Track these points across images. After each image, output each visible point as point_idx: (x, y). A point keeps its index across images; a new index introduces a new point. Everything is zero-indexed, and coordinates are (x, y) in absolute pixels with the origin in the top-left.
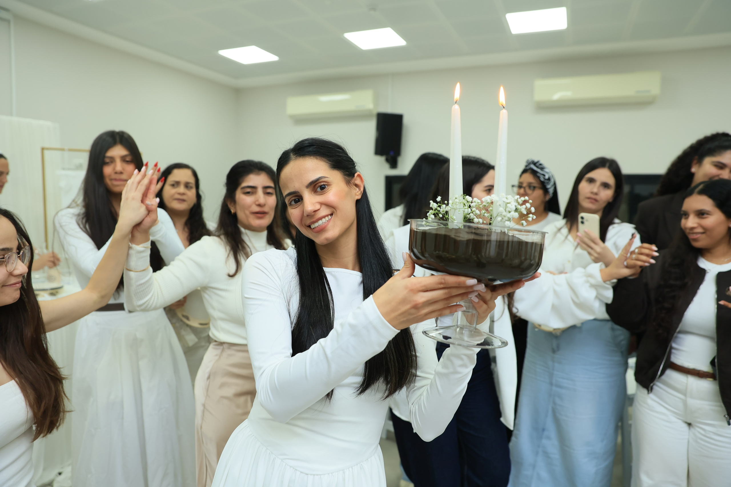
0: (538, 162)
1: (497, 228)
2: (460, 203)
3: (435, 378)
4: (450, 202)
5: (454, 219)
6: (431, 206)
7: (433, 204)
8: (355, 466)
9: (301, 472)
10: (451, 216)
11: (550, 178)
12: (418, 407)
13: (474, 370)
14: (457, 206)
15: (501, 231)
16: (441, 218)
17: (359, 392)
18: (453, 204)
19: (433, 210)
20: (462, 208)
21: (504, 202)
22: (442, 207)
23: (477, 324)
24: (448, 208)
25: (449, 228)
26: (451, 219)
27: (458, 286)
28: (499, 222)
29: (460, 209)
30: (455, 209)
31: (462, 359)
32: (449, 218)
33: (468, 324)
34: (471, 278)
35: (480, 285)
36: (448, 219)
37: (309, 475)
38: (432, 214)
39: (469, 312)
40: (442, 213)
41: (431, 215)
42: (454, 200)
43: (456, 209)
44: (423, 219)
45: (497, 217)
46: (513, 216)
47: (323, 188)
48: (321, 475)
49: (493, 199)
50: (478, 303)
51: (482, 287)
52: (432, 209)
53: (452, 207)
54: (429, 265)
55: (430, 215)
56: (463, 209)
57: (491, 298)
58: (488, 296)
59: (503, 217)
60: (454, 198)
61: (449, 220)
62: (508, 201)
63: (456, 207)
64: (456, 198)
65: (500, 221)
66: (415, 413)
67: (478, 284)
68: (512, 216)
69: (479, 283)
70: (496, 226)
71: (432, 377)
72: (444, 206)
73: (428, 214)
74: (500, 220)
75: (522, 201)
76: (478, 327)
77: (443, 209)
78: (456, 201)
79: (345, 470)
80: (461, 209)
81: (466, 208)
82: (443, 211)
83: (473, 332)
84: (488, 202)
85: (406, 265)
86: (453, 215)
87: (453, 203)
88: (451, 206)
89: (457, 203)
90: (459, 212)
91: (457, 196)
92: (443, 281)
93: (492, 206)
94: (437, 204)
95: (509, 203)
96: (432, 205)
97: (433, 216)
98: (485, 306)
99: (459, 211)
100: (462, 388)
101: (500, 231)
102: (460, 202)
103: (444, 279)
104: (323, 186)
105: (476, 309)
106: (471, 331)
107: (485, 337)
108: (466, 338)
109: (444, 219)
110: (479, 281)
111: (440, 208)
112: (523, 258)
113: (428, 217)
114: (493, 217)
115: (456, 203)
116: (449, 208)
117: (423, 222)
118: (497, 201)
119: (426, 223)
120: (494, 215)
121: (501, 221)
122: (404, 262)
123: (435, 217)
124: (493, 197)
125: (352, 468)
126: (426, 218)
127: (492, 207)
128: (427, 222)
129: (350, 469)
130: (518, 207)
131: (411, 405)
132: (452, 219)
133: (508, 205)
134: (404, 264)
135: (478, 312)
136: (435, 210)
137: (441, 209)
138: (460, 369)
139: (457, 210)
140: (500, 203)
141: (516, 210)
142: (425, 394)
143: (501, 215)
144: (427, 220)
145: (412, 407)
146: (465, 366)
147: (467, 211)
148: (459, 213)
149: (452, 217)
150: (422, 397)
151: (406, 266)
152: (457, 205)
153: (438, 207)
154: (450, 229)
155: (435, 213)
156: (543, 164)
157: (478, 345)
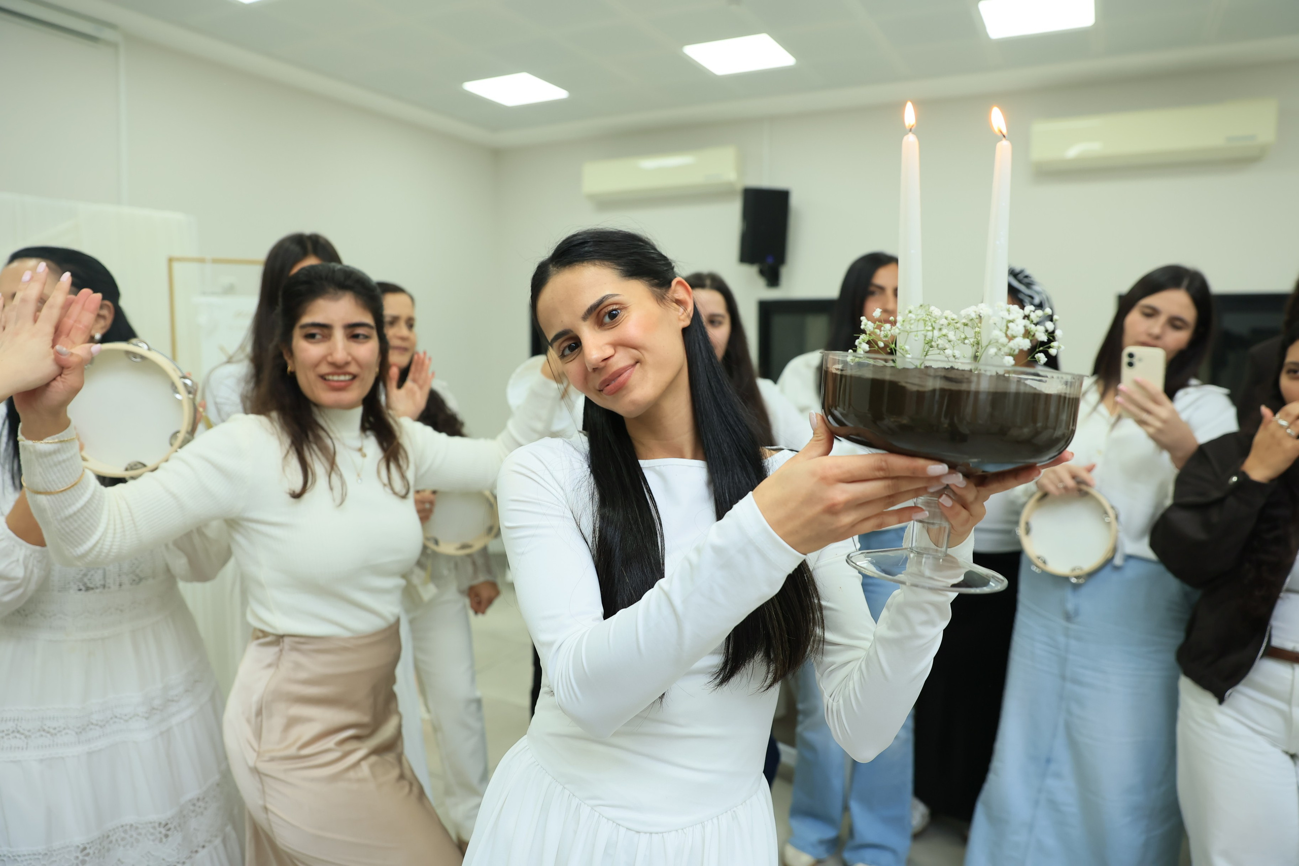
0: (1021, 272)
1: (988, 368)
2: (918, 321)
3: (876, 648)
4: (899, 318)
5: (906, 351)
6: (862, 327)
7: (865, 323)
8: (723, 814)
9: (627, 828)
10: (901, 345)
11: (1043, 302)
12: (844, 701)
13: (946, 631)
14: (912, 327)
15: (997, 373)
16: (882, 349)
17: (718, 680)
18: (905, 323)
19: (866, 334)
20: (921, 331)
21: (1003, 318)
22: (884, 328)
23: (949, 546)
24: (895, 331)
25: (898, 367)
26: (901, 351)
27: (912, 477)
28: (992, 358)
29: (917, 331)
30: (908, 333)
31: (926, 611)
32: (897, 348)
33: (933, 546)
34: (937, 462)
35: (954, 475)
36: (895, 351)
37: (641, 833)
38: (864, 341)
39: (933, 524)
40: (884, 339)
41: (862, 344)
42: (907, 315)
43: (910, 332)
44: (848, 351)
45: (989, 346)
46: (1019, 346)
47: (613, 315)
48: (663, 833)
49: (981, 311)
50: (952, 508)
51: (958, 480)
52: (864, 332)
53: (902, 329)
54: (858, 435)
55: (860, 343)
56: (923, 332)
57: (976, 498)
58: (970, 494)
59: (1000, 347)
60: (907, 312)
61: (897, 352)
62: (1011, 318)
63: (910, 328)
64: (910, 312)
65: (995, 356)
66: (838, 712)
67: (949, 473)
68: (1017, 346)
69: (953, 471)
70: (987, 365)
71: (867, 644)
72: (888, 326)
73: (857, 342)
74: (994, 354)
75: (1037, 317)
76: (950, 551)
77: (885, 332)
78: (911, 317)
79: (706, 823)
80: (919, 333)
81: (929, 331)
82: (886, 336)
83: (941, 560)
84: (971, 318)
85: (815, 435)
86: (905, 344)
87: (903, 321)
88: (900, 327)
89: (913, 321)
90: (916, 338)
91: (911, 308)
92: (884, 464)
93: (979, 325)
94: (873, 324)
95: (1012, 321)
96: (865, 325)
97: (866, 347)
98: (964, 513)
99: (915, 336)
100: (925, 665)
101: (994, 374)
102: (917, 319)
103: (886, 461)
104: (614, 312)
105: (947, 520)
106: (938, 559)
107: (964, 571)
108: (928, 573)
109: (887, 351)
110: (953, 467)
111: (881, 331)
112: (1039, 425)
113: (858, 347)
114: (981, 346)
115: (910, 320)
116: (897, 331)
117: (847, 356)
118: (989, 317)
119: (854, 358)
120: (984, 343)
121: (996, 354)
122: (813, 432)
123: (869, 347)
124: (982, 309)
125: (718, 819)
126: (854, 349)
127: (978, 327)
128: (856, 357)
129: (715, 820)
130: (1030, 328)
131: (829, 698)
132: (903, 350)
133: (1010, 325)
134: (814, 434)
135: (951, 524)
136: (870, 335)
137: (882, 333)
138: (921, 630)
139: (912, 335)
140: (995, 319)
141: (1027, 334)
142: (856, 676)
143: (997, 342)
144: (855, 354)
145: (831, 700)
146: (931, 623)
147: (931, 336)
148: (916, 340)
149: (903, 348)
150: (851, 684)
151: (817, 437)
152: (911, 324)
153: (876, 328)
154: (898, 369)
155: (870, 339)
156: (1030, 276)
157: (954, 586)
